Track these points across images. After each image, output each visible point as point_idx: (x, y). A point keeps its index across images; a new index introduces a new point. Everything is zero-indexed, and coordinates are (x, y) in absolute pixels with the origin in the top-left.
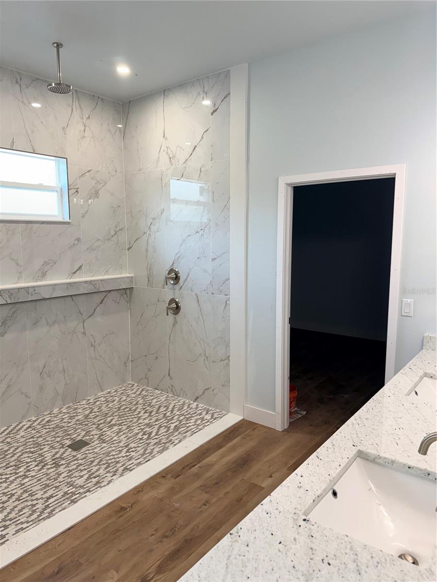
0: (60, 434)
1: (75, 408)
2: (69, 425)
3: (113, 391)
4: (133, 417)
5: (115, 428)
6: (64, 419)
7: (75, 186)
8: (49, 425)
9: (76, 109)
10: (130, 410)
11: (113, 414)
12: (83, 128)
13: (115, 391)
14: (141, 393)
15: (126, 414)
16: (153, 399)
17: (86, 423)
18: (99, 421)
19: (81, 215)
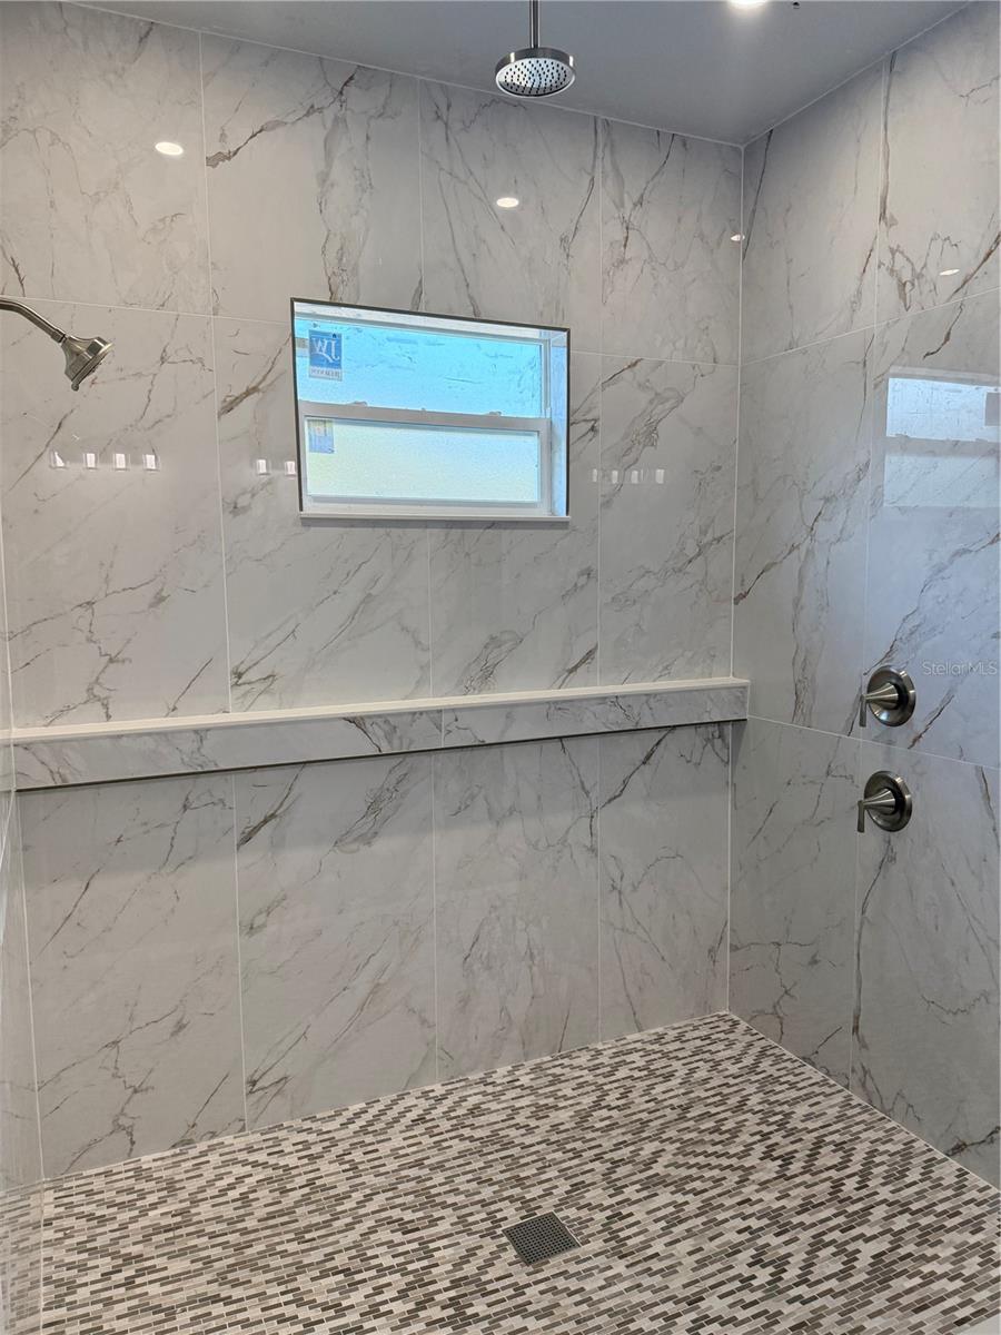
0: (495, 1173)
1: (554, 1075)
2: (528, 1140)
3: (672, 1034)
4: (725, 1162)
5: (665, 1196)
6: (516, 1110)
7: (588, 412)
8: (472, 1126)
9: (605, 176)
10: (716, 1130)
11: (664, 1127)
12: (620, 236)
13: (678, 1038)
14: (756, 1065)
15: (702, 1142)
16: (796, 1101)
17: (578, 1145)
18: (617, 1147)
19: (600, 500)
